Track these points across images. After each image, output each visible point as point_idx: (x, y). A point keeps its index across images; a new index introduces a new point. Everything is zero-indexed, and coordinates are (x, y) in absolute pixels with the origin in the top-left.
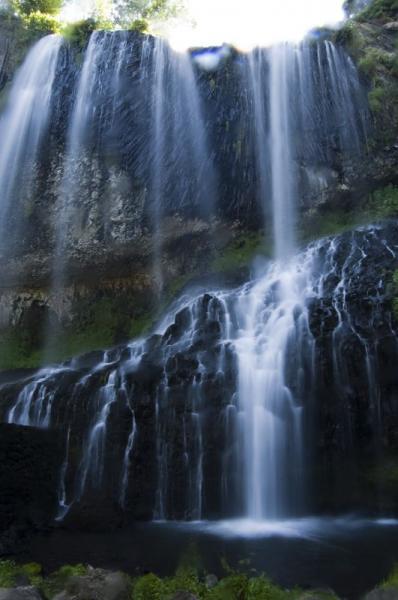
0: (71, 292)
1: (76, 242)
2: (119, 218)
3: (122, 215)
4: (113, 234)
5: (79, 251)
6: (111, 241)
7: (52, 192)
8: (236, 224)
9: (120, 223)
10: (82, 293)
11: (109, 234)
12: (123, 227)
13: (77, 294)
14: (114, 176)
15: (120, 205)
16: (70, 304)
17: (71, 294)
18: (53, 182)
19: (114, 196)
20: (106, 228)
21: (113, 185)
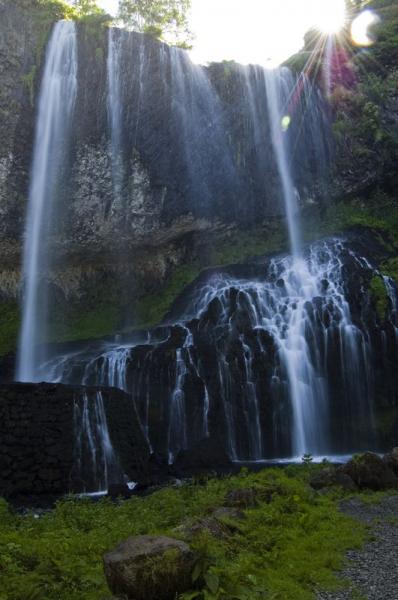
0: (78, 271)
1: (98, 229)
2: (139, 212)
3: (142, 209)
4: (134, 226)
5: (98, 238)
6: (131, 231)
7: (76, 180)
8: (232, 226)
9: (141, 217)
10: (88, 274)
11: (130, 225)
12: (143, 220)
13: (84, 275)
14: (136, 174)
15: (141, 200)
16: (78, 283)
17: (79, 275)
18: (78, 171)
19: (136, 190)
20: (127, 219)
21: (136, 181)
